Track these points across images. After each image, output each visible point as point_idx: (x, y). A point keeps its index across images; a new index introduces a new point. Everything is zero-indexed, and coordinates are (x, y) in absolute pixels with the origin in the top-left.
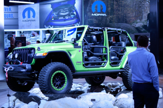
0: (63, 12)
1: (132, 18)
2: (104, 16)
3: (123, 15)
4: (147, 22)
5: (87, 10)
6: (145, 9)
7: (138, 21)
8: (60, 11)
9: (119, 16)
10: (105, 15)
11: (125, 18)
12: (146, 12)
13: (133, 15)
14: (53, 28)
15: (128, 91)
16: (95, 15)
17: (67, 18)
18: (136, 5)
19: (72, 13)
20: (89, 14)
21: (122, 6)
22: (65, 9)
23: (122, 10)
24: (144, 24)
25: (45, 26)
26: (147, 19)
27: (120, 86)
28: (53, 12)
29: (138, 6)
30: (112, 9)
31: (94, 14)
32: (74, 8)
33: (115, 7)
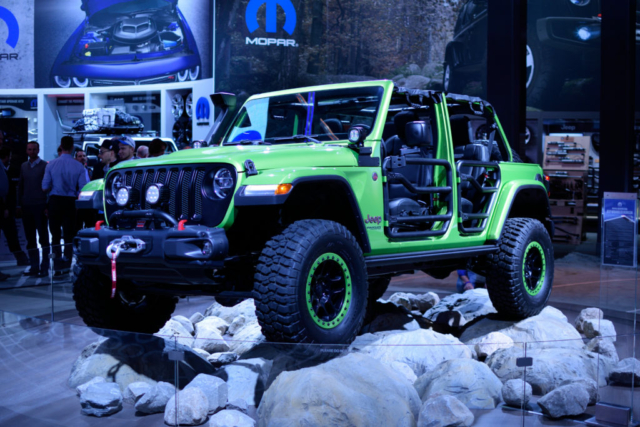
0: (131, 29)
1: (390, 56)
2: (290, 46)
3: (356, 44)
4: (444, 75)
5: (230, 23)
6: (438, 28)
7: (413, 67)
8: (119, 24)
9: (343, 49)
10: (292, 43)
11: (363, 56)
12: (441, 39)
13: (392, 46)
14: (89, 86)
15: (504, 323)
16: (257, 41)
17: (146, 51)
18: (404, 9)
19: (164, 31)
20: (235, 37)
21: (352, 14)
22: (138, 16)
23: (353, 27)
24: (434, 80)
25: (56, 78)
26: (443, 62)
27: (448, 306)
28: (87, 26)
29: (411, 16)
30: (318, 23)
31: (252, 39)
32: (176, 13)
33: (327, 14)
